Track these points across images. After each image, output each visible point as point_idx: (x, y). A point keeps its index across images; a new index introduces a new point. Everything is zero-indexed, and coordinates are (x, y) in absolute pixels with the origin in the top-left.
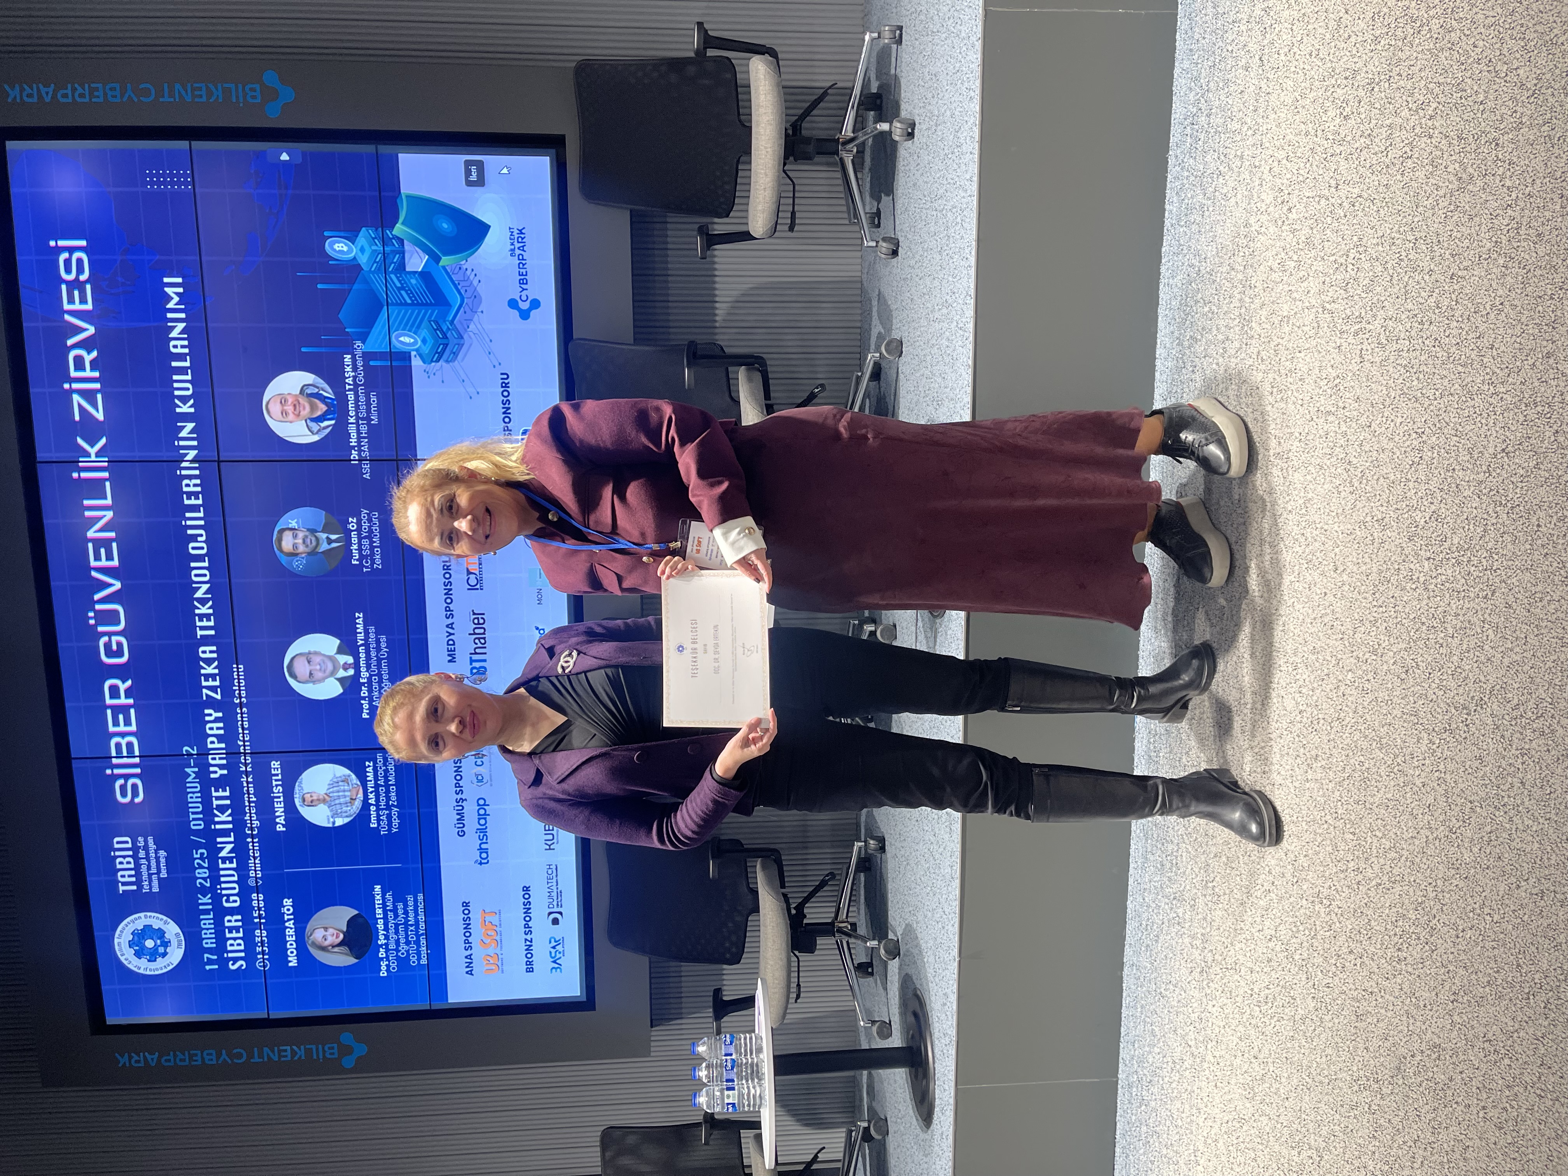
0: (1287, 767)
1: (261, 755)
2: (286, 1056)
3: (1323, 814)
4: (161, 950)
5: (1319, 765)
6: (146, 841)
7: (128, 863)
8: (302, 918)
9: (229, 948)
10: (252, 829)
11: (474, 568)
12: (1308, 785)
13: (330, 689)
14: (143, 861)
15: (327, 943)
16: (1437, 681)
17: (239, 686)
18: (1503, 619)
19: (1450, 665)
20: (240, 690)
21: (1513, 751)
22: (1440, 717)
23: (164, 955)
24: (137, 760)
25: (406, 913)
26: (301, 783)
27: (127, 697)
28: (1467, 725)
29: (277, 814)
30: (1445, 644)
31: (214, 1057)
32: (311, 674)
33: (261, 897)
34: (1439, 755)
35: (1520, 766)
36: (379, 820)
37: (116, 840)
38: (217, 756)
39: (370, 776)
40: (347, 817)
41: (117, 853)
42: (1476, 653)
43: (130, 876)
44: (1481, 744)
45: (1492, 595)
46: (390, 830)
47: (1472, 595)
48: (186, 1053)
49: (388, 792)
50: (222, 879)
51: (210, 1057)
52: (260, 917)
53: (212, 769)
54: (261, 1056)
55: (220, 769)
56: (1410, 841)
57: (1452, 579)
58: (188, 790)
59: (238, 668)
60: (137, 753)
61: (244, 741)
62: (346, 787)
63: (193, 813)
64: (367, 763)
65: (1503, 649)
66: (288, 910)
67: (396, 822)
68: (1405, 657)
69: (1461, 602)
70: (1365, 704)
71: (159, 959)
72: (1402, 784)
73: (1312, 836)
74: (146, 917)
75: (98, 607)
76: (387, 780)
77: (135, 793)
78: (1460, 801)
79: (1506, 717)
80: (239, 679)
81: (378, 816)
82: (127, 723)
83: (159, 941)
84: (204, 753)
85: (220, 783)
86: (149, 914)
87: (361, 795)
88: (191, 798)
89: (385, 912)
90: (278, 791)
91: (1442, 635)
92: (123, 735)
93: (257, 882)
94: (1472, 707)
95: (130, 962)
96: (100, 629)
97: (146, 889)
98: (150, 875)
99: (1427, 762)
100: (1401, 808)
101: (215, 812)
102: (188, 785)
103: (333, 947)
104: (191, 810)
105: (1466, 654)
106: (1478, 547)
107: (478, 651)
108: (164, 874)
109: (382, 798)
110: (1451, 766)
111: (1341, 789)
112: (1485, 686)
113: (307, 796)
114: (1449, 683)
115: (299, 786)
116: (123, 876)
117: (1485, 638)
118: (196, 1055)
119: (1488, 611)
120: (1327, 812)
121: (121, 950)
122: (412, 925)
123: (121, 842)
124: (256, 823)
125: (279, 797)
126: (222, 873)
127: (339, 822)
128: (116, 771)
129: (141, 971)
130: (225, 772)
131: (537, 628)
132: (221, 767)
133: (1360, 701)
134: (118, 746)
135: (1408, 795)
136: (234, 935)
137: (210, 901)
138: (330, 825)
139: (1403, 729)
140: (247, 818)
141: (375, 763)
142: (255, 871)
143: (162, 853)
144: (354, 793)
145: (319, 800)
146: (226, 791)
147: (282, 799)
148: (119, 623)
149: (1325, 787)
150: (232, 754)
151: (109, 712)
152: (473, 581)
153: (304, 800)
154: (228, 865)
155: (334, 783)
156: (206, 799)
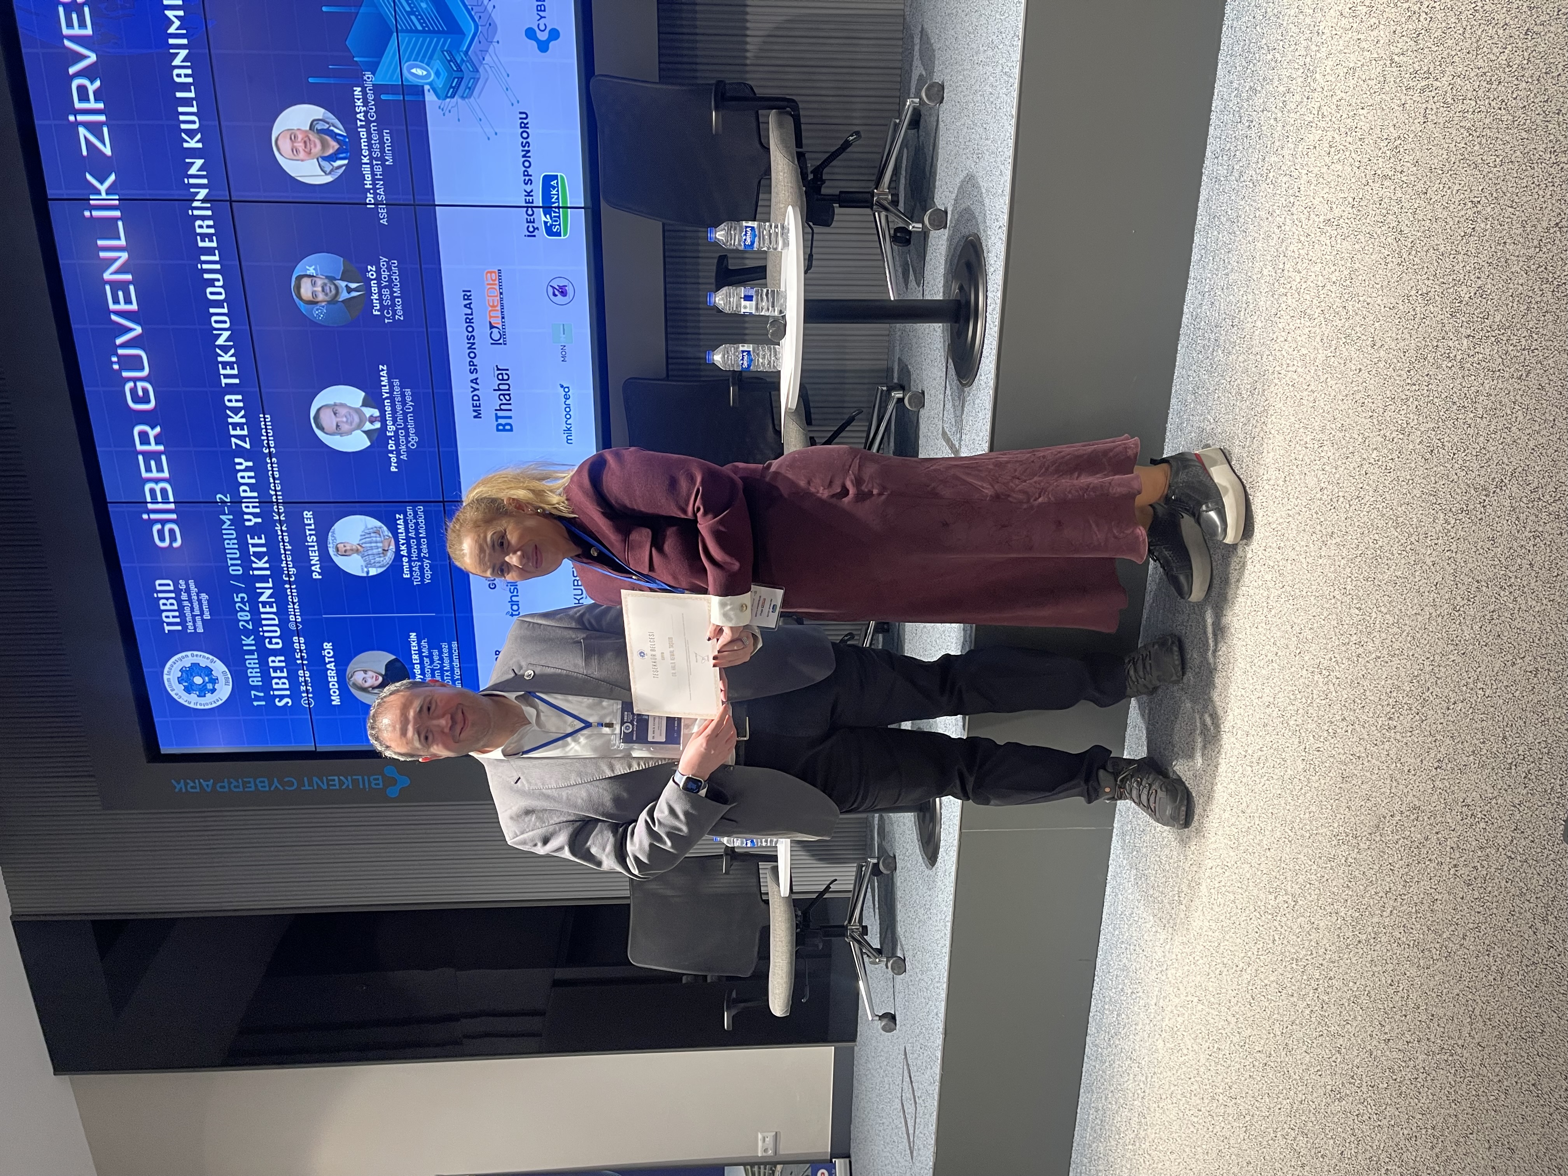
0: (1302, 543)
1: (294, 505)
2: (335, 785)
3: (1332, 590)
4: (210, 686)
5: (1334, 542)
6: (187, 584)
7: (172, 604)
8: (343, 661)
9: (275, 687)
10: (289, 576)
11: (497, 322)
12: (1320, 561)
13: (357, 442)
14: (186, 603)
15: (367, 685)
16: (1460, 462)
17: (267, 436)
18: (1534, 401)
19: (1476, 446)
20: (268, 440)
21: (1526, 534)
22: (1459, 498)
23: (213, 691)
24: (172, 506)
25: (441, 659)
26: (333, 533)
27: (157, 443)
28: (1484, 507)
29: (313, 562)
30: (1473, 425)
31: (266, 784)
32: (338, 426)
33: (302, 640)
34: (1453, 535)
35: (1531, 549)
36: (411, 571)
37: (158, 582)
38: (250, 505)
39: (401, 529)
40: (380, 567)
41: (160, 595)
42: (1503, 435)
43: (174, 617)
44: (1495, 525)
45: (1527, 376)
46: (422, 581)
47: (1507, 375)
48: (240, 781)
49: (419, 544)
50: (264, 622)
51: (263, 785)
52: (302, 658)
53: (246, 517)
54: (311, 783)
55: (255, 517)
56: (1414, 618)
57: (1489, 358)
58: (225, 537)
59: (264, 418)
60: (172, 499)
61: (276, 490)
62: (378, 539)
63: (231, 559)
64: (398, 516)
65: (1530, 431)
66: (329, 653)
67: (428, 574)
68: (1432, 436)
69: (1495, 382)
70: (1387, 483)
71: (208, 695)
72: (1413, 563)
73: (1319, 610)
74: (193, 655)
75: (121, 351)
76: (417, 533)
77: (173, 538)
78: (1467, 580)
79: (1524, 499)
80: (266, 429)
81: (411, 567)
82: (160, 469)
83: (207, 678)
84: (238, 501)
85: (255, 531)
86: (195, 653)
87: (393, 547)
88: (228, 544)
89: (421, 658)
90: (311, 540)
91: (1472, 415)
92: (157, 481)
93: (297, 627)
94: (1492, 488)
95: (180, 697)
96: (125, 374)
97: (191, 629)
98: (194, 616)
99: (1440, 541)
100: (1409, 586)
101: (252, 558)
102: (224, 532)
103: (374, 688)
104: (228, 556)
105: (1493, 436)
106: (1519, 326)
107: (503, 407)
108: (207, 616)
109: (414, 550)
110: (1463, 546)
111: (1353, 565)
112: (1507, 468)
113: (341, 546)
114: (1472, 464)
115: (333, 536)
116: (167, 617)
117: (1514, 420)
118: (249, 782)
119: (1520, 392)
120: (1336, 587)
121: (171, 686)
122: (447, 671)
123: (163, 585)
124: (293, 571)
125: (313, 546)
126: (263, 616)
127: (373, 572)
128: (153, 516)
129: (192, 706)
130: (259, 520)
131: (562, 386)
132: (255, 515)
133: (1382, 480)
134: (152, 491)
135: (1417, 573)
136: (279, 674)
137: (253, 642)
138: (365, 575)
139: (1420, 509)
140: (284, 565)
141: (405, 516)
142: (295, 615)
143: (204, 596)
144: (386, 544)
145: (352, 550)
146: (261, 538)
147: (316, 548)
148: (143, 369)
149: (1337, 563)
150: (265, 502)
151: (140, 458)
152: (496, 336)
153: (338, 550)
154: (268, 609)
155: (366, 534)
156: (243, 546)
